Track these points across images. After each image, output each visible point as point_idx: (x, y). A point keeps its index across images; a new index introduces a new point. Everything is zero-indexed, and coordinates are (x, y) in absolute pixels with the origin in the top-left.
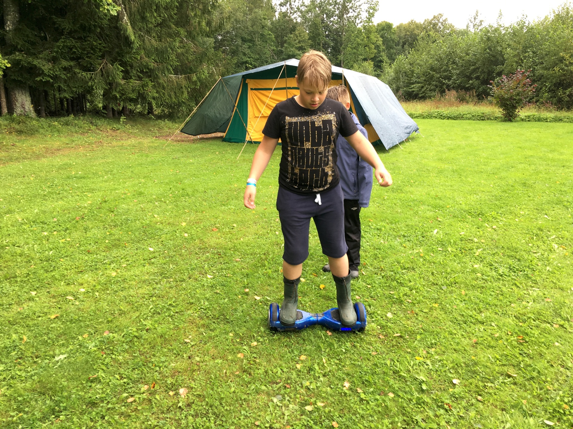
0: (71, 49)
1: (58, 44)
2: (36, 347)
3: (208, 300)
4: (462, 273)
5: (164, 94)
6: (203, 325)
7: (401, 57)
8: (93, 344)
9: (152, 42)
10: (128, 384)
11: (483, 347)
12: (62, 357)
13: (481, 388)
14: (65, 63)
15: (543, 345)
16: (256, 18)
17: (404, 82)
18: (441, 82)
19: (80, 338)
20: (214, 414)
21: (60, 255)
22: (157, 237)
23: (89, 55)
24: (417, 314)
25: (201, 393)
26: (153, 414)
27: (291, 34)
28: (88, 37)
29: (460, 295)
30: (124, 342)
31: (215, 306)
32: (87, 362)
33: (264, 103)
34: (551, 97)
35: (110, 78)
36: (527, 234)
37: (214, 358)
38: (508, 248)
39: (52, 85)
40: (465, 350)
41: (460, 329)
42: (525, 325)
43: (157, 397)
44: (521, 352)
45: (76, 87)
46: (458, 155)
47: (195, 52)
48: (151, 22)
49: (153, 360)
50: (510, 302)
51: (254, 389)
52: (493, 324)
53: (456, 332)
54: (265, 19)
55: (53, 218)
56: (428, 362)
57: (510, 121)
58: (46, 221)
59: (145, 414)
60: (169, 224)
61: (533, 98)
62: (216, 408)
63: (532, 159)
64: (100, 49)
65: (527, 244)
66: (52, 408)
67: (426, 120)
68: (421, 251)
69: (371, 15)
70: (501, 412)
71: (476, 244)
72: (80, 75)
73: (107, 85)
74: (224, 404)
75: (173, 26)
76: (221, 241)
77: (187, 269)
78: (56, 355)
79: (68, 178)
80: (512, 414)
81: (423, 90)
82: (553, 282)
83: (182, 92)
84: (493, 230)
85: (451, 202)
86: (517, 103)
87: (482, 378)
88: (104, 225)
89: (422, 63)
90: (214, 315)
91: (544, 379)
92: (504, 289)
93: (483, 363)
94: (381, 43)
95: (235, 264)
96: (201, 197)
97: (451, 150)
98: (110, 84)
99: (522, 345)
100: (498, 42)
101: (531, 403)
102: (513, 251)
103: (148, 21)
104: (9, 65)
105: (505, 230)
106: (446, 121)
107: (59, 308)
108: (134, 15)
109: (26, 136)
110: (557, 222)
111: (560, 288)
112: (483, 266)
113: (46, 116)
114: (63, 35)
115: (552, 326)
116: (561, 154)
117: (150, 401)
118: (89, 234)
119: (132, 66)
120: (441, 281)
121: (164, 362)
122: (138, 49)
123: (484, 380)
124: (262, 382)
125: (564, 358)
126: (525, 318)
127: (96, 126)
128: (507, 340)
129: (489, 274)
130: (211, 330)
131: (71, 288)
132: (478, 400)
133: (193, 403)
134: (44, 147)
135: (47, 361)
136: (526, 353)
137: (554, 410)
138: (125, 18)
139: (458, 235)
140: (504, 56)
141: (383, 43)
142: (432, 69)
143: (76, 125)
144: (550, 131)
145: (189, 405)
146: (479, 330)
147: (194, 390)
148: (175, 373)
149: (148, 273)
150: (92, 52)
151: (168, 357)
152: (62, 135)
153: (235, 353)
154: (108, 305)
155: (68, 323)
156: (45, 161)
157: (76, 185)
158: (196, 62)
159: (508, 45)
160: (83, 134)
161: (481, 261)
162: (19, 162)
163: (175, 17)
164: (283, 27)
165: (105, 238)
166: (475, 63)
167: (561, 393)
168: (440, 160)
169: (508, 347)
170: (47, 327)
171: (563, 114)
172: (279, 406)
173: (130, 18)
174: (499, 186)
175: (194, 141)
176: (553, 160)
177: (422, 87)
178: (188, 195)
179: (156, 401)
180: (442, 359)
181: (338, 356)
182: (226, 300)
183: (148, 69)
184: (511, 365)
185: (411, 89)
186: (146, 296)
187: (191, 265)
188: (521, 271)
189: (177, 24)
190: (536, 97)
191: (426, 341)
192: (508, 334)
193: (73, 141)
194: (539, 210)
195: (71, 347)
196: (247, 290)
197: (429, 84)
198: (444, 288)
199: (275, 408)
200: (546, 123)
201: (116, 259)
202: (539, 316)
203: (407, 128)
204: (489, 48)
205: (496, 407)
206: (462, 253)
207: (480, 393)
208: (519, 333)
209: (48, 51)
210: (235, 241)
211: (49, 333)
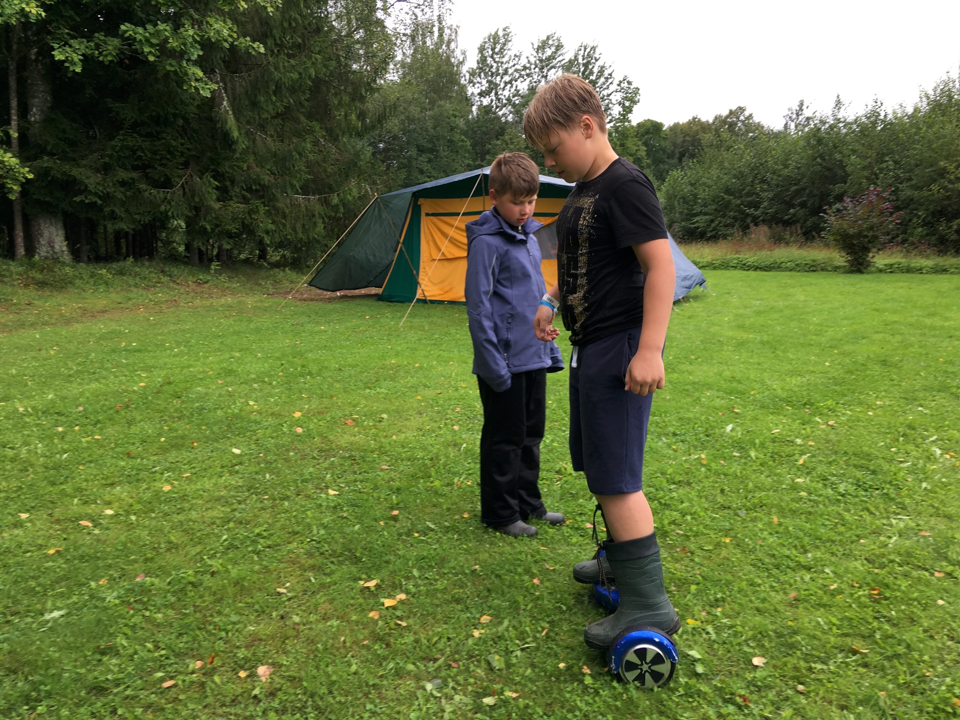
0: (134, 152)
1: (113, 143)
2: (14, 597)
3: (325, 527)
4: (774, 491)
5: (284, 225)
6: (313, 568)
7: (676, 173)
8: (115, 594)
9: (268, 142)
10: (167, 658)
11: (809, 607)
12: (56, 614)
13: (804, 671)
14: (123, 175)
15: (916, 603)
16: (441, 114)
17: (681, 213)
18: (743, 212)
19: (93, 584)
20: (317, 708)
21: (80, 459)
22: (249, 433)
23: (164, 162)
24: (692, 553)
25: (295, 675)
26: (205, 707)
27: (498, 139)
28: (164, 132)
29: (770, 523)
30: (169, 591)
31: (337, 536)
32: (99, 621)
33: (445, 235)
34: (927, 235)
35: (197, 199)
36: (888, 433)
37: (325, 618)
38: (855, 454)
39: (100, 209)
40: (776, 610)
41: (768, 577)
42: (883, 572)
43: (217, 679)
44: (876, 615)
45: (139, 214)
46: (772, 320)
47: (338, 160)
48: (267, 111)
49: (216, 620)
50: (857, 536)
51: (391, 669)
52: (827, 570)
53: (760, 582)
54: (455, 116)
55: (77, 406)
56: (710, 628)
57: (860, 271)
58: (65, 411)
59: (191, 706)
60: (272, 414)
61: (898, 236)
62: (321, 698)
63: (896, 326)
64: (182, 153)
65: (888, 447)
66: (25, 693)
67: (719, 272)
68: (703, 456)
69: (628, 110)
70: (839, 711)
71: (798, 448)
72: (146, 194)
73: (190, 211)
74: (336, 692)
75: (303, 119)
76: (360, 439)
77: (295, 481)
78: (46, 610)
79: (114, 351)
80: (859, 714)
81: (713, 225)
82: (933, 506)
83: (315, 224)
84: (829, 428)
85: (757, 386)
86: (869, 242)
87: (807, 654)
88: (162, 417)
89: (709, 182)
90: (333, 551)
91: (917, 656)
92: (847, 516)
93: (809, 631)
94: (644, 154)
95: (379, 473)
96: (331, 377)
97: (759, 313)
98: (197, 209)
99: (879, 603)
100: (835, 147)
101: (895, 697)
102: (863, 458)
103: (262, 108)
104: (31, 176)
105: (850, 427)
106: (752, 274)
107: (65, 539)
108: (240, 100)
109: (52, 291)
110: (939, 417)
111: (945, 516)
112: (812, 481)
113: (89, 260)
114: (122, 129)
115: (932, 574)
116: (947, 319)
117: (202, 685)
118: (133, 429)
119: (233, 182)
120: (736, 502)
121: (234, 623)
122: (245, 152)
123: (807, 658)
124: (408, 658)
125: (954, 625)
126: (884, 560)
127: (170, 276)
128: (852, 595)
129: (821, 492)
130: (325, 574)
131: (91, 509)
132: (798, 692)
133: (280, 690)
134: (80, 308)
135: (29, 620)
136: (885, 617)
137: (936, 708)
138: (225, 103)
139: (768, 434)
140: (847, 169)
141: (648, 155)
142: (728, 191)
143: (136, 274)
144: (927, 286)
145: (272, 694)
146: (802, 579)
147: (283, 669)
148: (254, 640)
149: (226, 487)
150: (169, 157)
151: (244, 617)
152: (111, 290)
153: (363, 610)
154: (150, 534)
155: (76, 562)
156: (78, 327)
157: (124, 361)
158: (340, 175)
159: (852, 150)
160: (147, 288)
161: (808, 473)
162: (35, 329)
163: (306, 104)
164: (484, 129)
165: (160, 435)
166: (799, 181)
167: (948, 680)
168: (741, 327)
169: (854, 605)
170: (38, 568)
171: (950, 261)
172: (436, 698)
173: (232, 104)
174: (839, 364)
175: (330, 300)
176: (933, 328)
177: (712, 221)
178: (310, 373)
179: (213, 686)
180: (734, 623)
181: (548, 616)
182: (357, 527)
183: (260, 185)
184: (858, 635)
185: (694, 223)
186: (218, 522)
187: (302, 475)
188: (877, 489)
189: (310, 116)
190: (902, 233)
191: (707, 594)
192: (853, 586)
193: (130, 299)
194: (910, 399)
195: (75, 599)
196: (396, 512)
197: (724, 216)
198: (743, 513)
199: (427, 701)
200: (921, 276)
201: (174, 466)
202: (908, 557)
203: (685, 279)
204: (821, 156)
205: (830, 703)
206: (774, 461)
207: (802, 680)
208: (873, 585)
209: (96, 154)
210: (383, 440)
211: (39, 577)
